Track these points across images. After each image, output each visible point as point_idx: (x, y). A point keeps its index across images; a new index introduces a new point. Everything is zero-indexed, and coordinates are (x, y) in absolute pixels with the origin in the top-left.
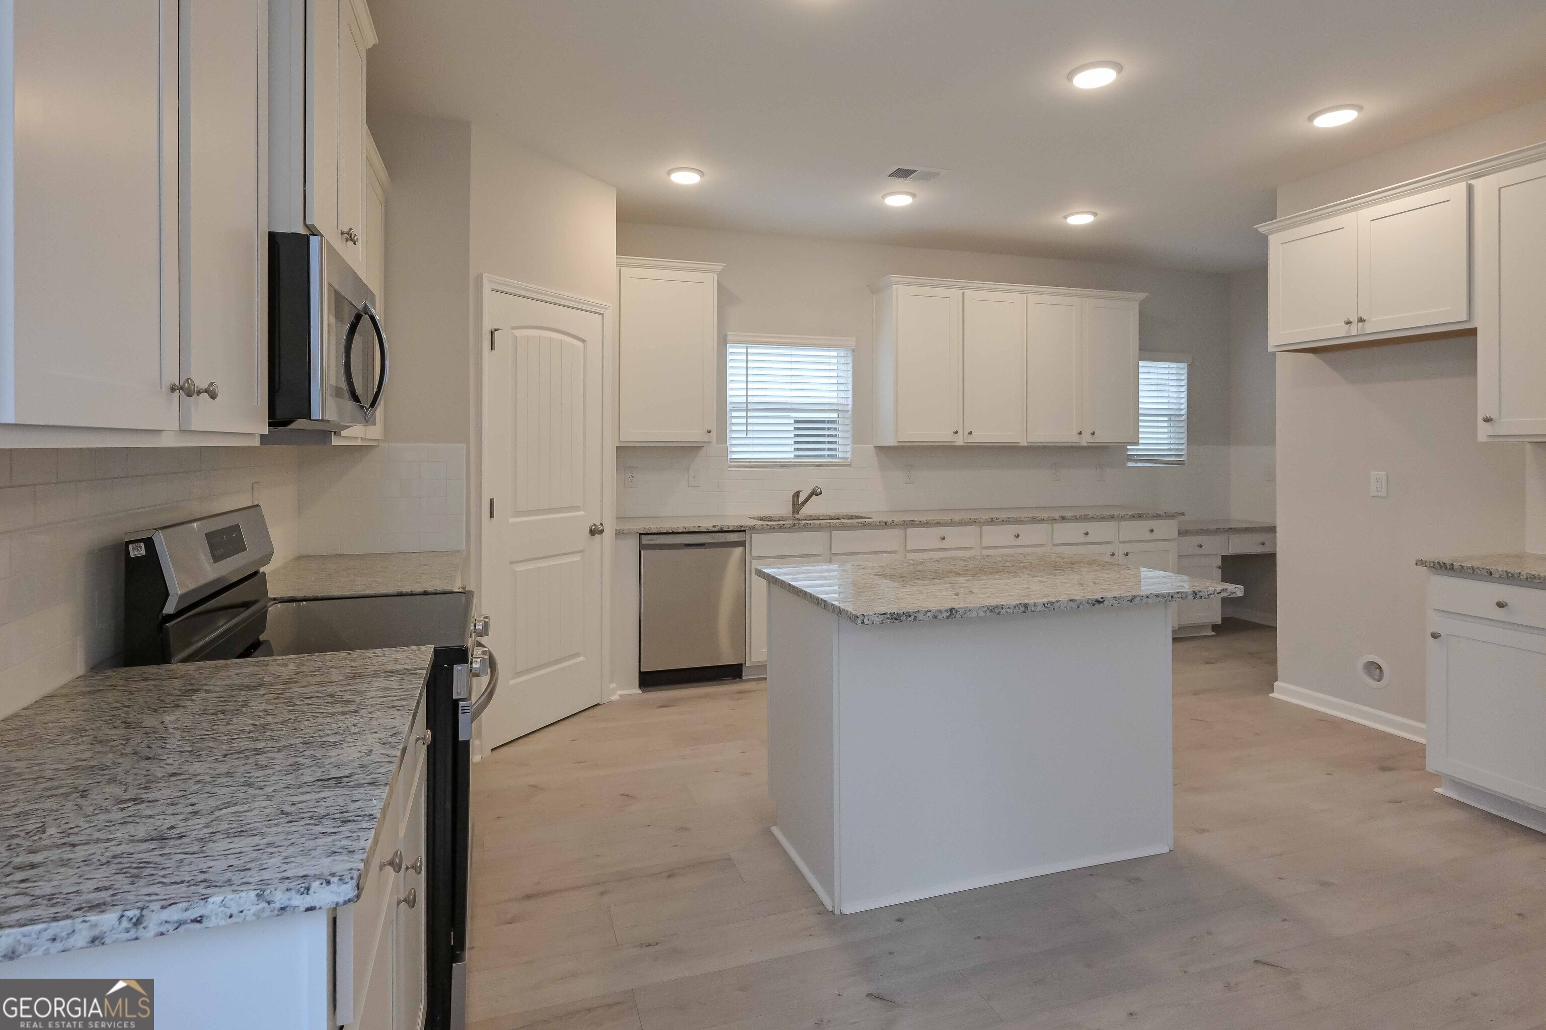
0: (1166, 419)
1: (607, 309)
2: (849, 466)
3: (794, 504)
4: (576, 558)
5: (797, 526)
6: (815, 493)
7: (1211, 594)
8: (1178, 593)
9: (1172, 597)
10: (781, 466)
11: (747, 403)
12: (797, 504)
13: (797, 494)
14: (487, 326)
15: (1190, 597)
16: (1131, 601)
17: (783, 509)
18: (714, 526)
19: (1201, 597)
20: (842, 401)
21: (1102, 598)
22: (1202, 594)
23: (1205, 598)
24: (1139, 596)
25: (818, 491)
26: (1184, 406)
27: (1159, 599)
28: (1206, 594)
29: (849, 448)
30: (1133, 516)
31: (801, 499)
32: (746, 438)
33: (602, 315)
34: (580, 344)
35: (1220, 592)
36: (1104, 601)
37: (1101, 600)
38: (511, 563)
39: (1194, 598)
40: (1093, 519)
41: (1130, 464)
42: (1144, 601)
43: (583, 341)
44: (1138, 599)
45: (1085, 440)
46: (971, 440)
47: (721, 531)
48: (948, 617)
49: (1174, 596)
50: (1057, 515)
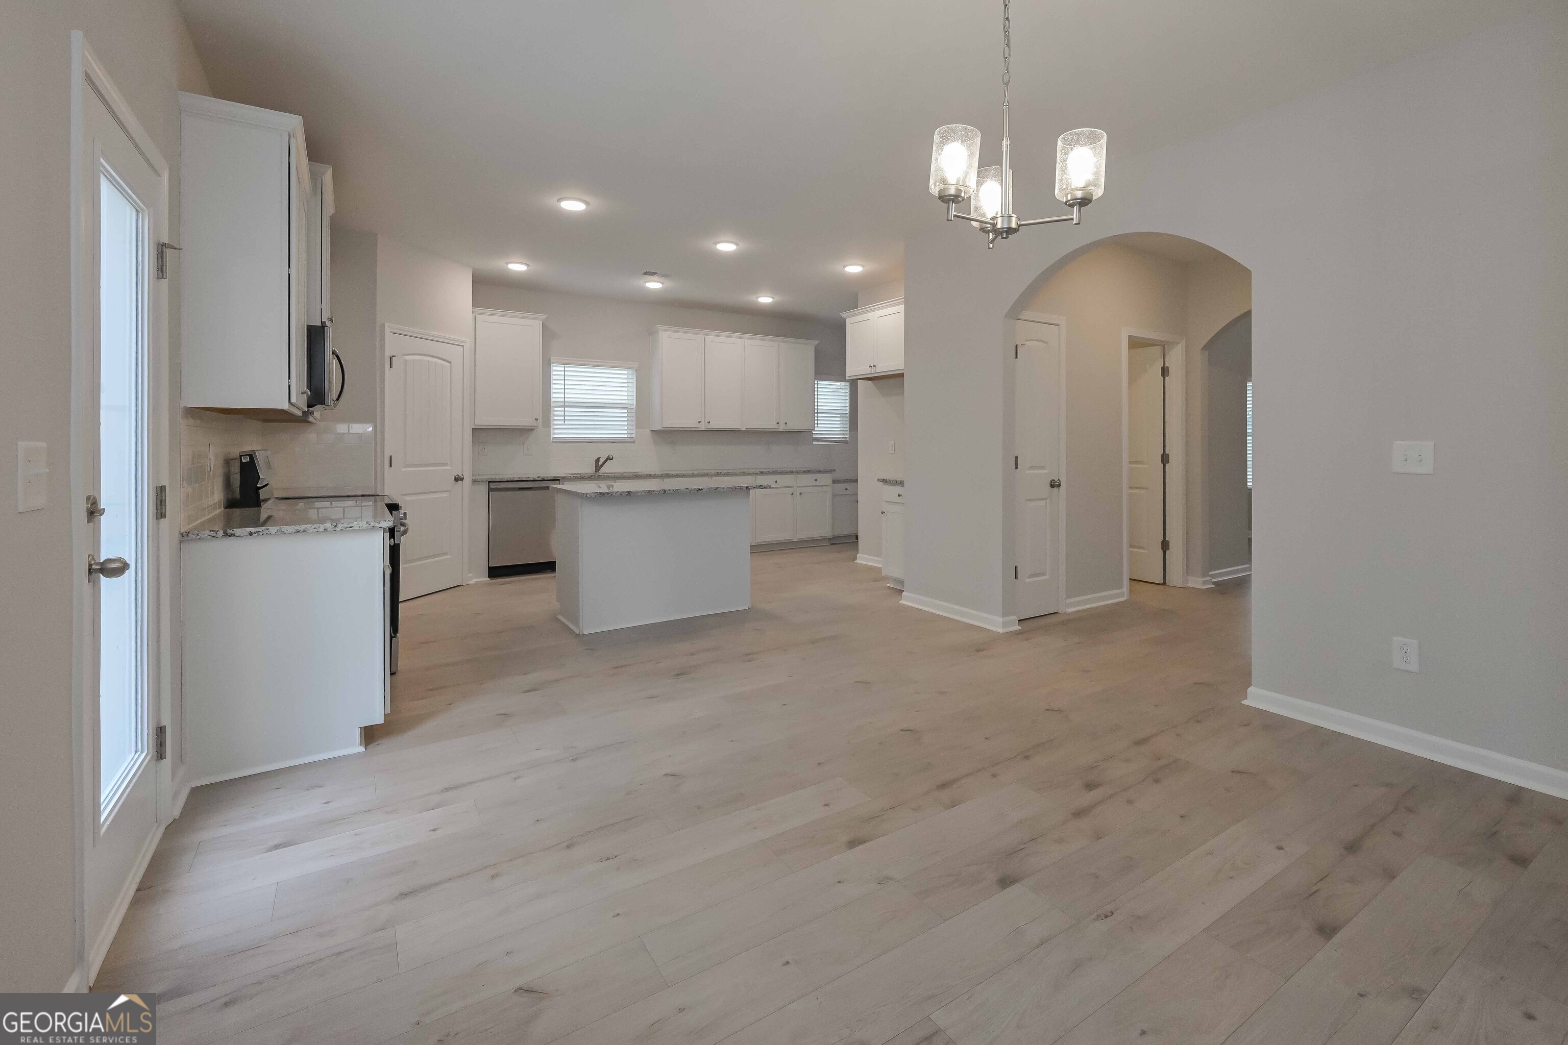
0: (839, 416)
1: (466, 343)
2: (633, 442)
3: (596, 466)
4: (446, 495)
6: (609, 459)
7: (756, 488)
10: (588, 442)
11: (564, 402)
12: (598, 465)
13: (598, 460)
14: (388, 354)
15: (746, 489)
16: (716, 490)
17: (590, 469)
18: (538, 477)
19: (751, 489)
20: (630, 402)
24: (720, 488)
25: (611, 457)
26: (848, 408)
27: (730, 489)
29: (634, 432)
30: (805, 472)
31: (601, 462)
32: (564, 424)
33: (463, 346)
34: (448, 364)
36: (703, 490)
38: (403, 495)
40: (781, 473)
41: (814, 443)
42: (723, 490)
43: (450, 362)
45: (782, 428)
46: (709, 427)
47: (544, 480)
48: (627, 495)
49: (738, 488)
50: (758, 471)
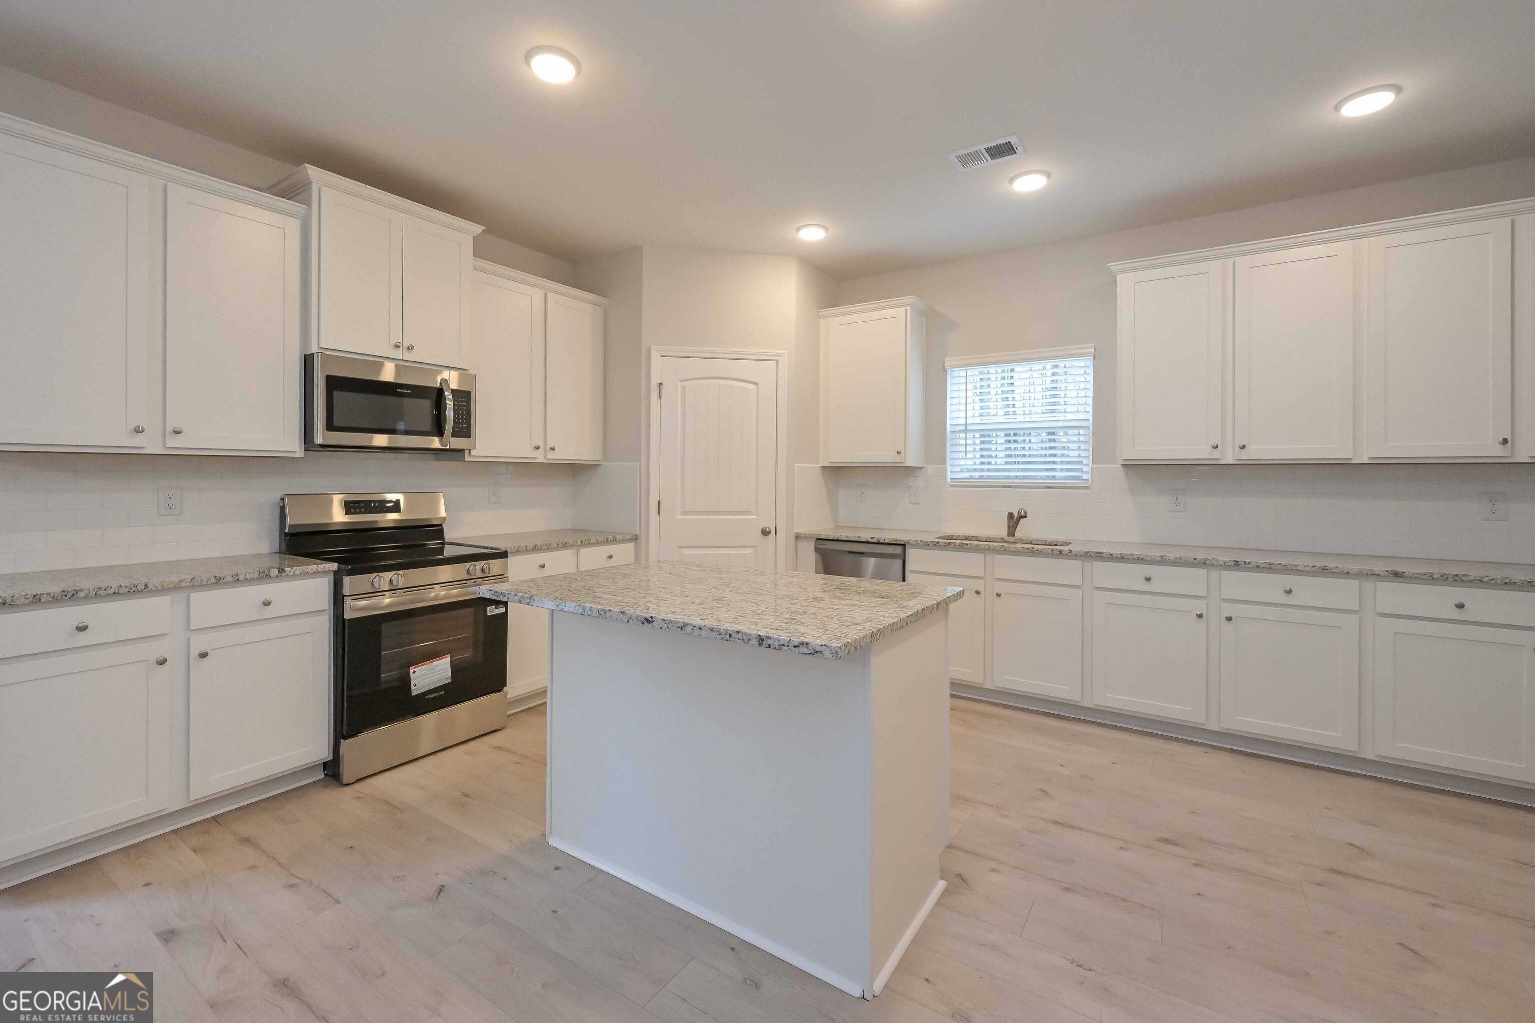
1: (781, 356)
2: (1088, 488)
3: (1010, 527)
4: (749, 551)
5: (952, 545)
6: (1021, 515)
7: (784, 645)
8: (738, 632)
9: (730, 636)
10: (1005, 487)
11: (966, 424)
13: (1012, 514)
14: (655, 381)
15: (754, 642)
16: (682, 629)
17: (1004, 532)
18: (872, 538)
19: (770, 646)
20: (1082, 416)
21: (652, 617)
22: (770, 642)
23: (775, 648)
24: (691, 625)
25: (1023, 513)
27: (714, 634)
28: (777, 643)
29: (1090, 470)
31: (1013, 520)
33: (777, 361)
34: (752, 387)
35: (797, 646)
36: (653, 621)
37: (650, 619)
38: (679, 547)
39: (760, 645)
40: (1476, 583)
42: (697, 632)
43: (756, 384)
44: (689, 629)
46: (1245, 456)
47: (878, 543)
49: (733, 636)
50: (1382, 568)
